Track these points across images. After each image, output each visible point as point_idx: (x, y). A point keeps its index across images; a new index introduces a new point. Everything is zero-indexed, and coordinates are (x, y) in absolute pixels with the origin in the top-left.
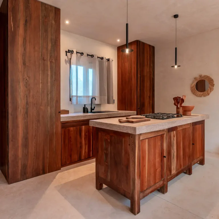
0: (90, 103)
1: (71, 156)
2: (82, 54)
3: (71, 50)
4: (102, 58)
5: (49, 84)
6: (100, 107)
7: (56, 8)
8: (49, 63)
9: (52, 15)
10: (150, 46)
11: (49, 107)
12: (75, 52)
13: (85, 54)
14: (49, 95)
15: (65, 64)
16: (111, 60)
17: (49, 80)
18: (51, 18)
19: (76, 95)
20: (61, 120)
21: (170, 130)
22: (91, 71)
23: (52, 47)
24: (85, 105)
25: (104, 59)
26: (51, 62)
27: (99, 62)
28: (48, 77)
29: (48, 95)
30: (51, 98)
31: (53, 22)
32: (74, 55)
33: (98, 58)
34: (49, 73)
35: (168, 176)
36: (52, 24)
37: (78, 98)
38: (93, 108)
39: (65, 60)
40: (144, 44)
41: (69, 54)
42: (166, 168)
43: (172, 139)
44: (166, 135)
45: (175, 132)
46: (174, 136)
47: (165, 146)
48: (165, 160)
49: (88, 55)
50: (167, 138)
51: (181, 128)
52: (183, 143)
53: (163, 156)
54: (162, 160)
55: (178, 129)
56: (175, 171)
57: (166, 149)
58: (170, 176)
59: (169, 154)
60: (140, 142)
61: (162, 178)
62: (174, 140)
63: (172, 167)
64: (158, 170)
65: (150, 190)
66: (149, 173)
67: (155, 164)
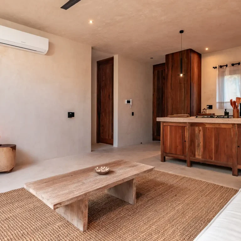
9: (185, 56)
13: (229, 65)
21: (193, 125)
24: (226, 110)
35: (190, 156)
42: (189, 149)
43: (197, 132)
44: (188, 127)
45: (200, 128)
46: (200, 131)
47: (187, 134)
48: (187, 144)
49: (233, 65)
50: (189, 130)
51: (211, 126)
52: (216, 140)
53: (184, 141)
54: (183, 143)
55: (207, 126)
56: (200, 157)
57: (187, 136)
58: (194, 158)
59: (192, 141)
60: (164, 126)
61: (183, 154)
62: (199, 133)
63: (196, 153)
64: (179, 147)
65: (172, 155)
66: (171, 145)
67: (176, 142)
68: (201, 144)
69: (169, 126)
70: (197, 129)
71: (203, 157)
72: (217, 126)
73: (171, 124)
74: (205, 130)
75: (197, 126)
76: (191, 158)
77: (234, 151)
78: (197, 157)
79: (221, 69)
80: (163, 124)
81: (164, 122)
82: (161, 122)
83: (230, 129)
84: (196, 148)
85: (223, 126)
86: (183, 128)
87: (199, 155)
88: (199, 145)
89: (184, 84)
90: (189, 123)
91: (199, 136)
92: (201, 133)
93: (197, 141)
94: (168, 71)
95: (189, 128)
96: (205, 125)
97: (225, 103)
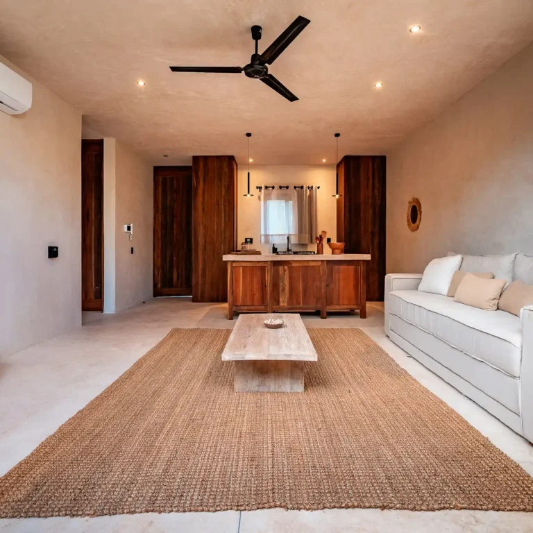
2: (273, 187)
3: (260, 186)
4: (302, 187)
5: (223, 225)
8: (223, 208)
9: (225, 164)
12: (263, 187)
13: (276, 187)
15: (258, 200)
16: (315, 188)
19: (264, 233)
23: (225, 192)
24: (274, 245)
25: (305, 187)
27: (298, 192)
28: (222, 218)
33: (297, 188)
34: (223, 215)
37: (270, 237)
38: (290, 248)
39: (259, 196)
42: (271, 295)
43: (281, 273)
44: (269, 267)
45: (286, 267)
46: (285, 271)
47: (268, 278)
48: (268, 289)
49: (281, 187)
50: (271, 271)
51: (298, 265)
52: (304, 281)
53: (264, 286)
54: (263, 289)
55: (294, 264)
56: (286, 304)
57: (269, 280)
58: (277, 307)
59: (275, 285)
60: (232, 267)
61: (263, 303)
62: (284, 274)
63: (281, 300)
64: (257, 296)
65: (246, 308)
66: (245, 295)
67: (252, 290)
68: (287, 288)
69: (241, 268)
70: (281, 268)
71: (289, 304)
72: (305, 264)
73: (244, 264)
74: (291, 269)
75: (281, 265)
76: (274, 307)
77: (323, 291)
78: (281, 304)
79: (267, 191)
80: (232, 265)
81: (233, 261)
82: (228, 263)
83: (319, 266)
84: (281, 293)
85: (312, 264)
86: (263, 269)
87: (284, 302)
88: (283, 290)
89: (224, 206)
90: (271, 261)
91: (284, 277)
92: (287, 273)
93: (281, 284)
94: (198, 182)
95: (271, 267)
96: (291, 264)
97: (272, 235)
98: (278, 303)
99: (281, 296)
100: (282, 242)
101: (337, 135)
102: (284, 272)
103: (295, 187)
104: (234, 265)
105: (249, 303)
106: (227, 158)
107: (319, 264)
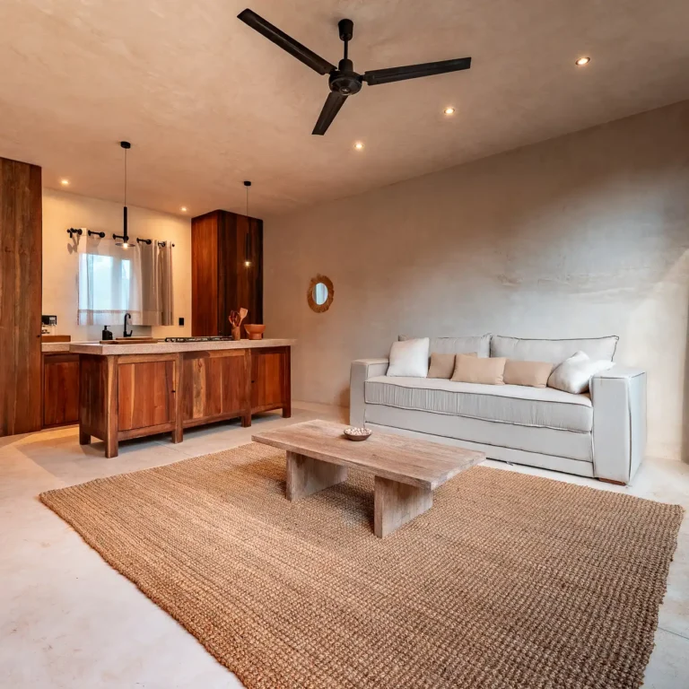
0: (123, 323)
1: (64, 411)
2: (102, 235)
3: (78, 229)
4: (149, 242)
5: (18, 290)
6: (151, 331)
7: (32, 166)
8: (17, 257)
9: (24, 179)
10: (250, 219)
11: (17, 328)
12: (85, 231)
13: (108, 235)
14: (18, 308)
15: (68, 252)
16: (168, 245)
17: (18, 282)
18: (22, 182)
19: (86, 308)
20: (43, 350)
22: (126, 264)
23: (23, 229)
24: (106, 327)
25: (153, 242)
26: (22, 255)
27: (142, 248)
28: (15, 278)
29: (15, 307)
30: (21, 313)
31: (27, 189)
32: (84, 239)
33: (141, 242)
34: (18, 272)
35: (183, 419)
36: (24, 193)
37: (95, 314)
38: (128, 333)
39: (69, 245)
40: (234, 216)
41: (75, 235)
43: (195, 368)
44: (178, 362)
45: (201, 360)
46: (200, 366)
47: (176, 377)
48: (177, 397)
49: (114, 237)
50: (180, 367)
51: (218, 356)
52: (224, 378)
53: (170, 391)
54: (168, 396)
55: (212, 356)
56: (201, 415)
57: (177, 381)
58: (189, 421)
59: (187, 390)
60: (117, 366)
61: (169, 419)
62: (199, 370)
63: (195, 409)
64: (160, 408)
65: (141, 431)
66: (138, 409)
67: (151, 399)
68: (203, 391)
69: (133, 365)
70: (195, 362)
71: (205, 414)
72: (227, 355)
73: (138, 359)
74: (208, 362)
75: (195, 357)
76: (184, 422)
77: (247, 390)
78: (195, 416)
79: (91, 239)
80: (116, 362)
81: (120, 355)
82: (109, 358)
83: (242, 356)
84: (194, 400)
85: (234, 353)
86: (168, 365)
87: (199, 412)
88: (198, 394)
90: (180, 353)
91: (198, 376)
92: (203, 370)
93: (195, 386)
95: (180, 362)
96: (209, 355)
97: (99, 312)
98: (191, 415)
99: (195, 403)
100: (116, 323)
101: (248, 184)
102: (199, 368)
103: (138, 240)
104: (120, 361)
105: (145, 423)
106: (28, 168)
107: (243, 353)
